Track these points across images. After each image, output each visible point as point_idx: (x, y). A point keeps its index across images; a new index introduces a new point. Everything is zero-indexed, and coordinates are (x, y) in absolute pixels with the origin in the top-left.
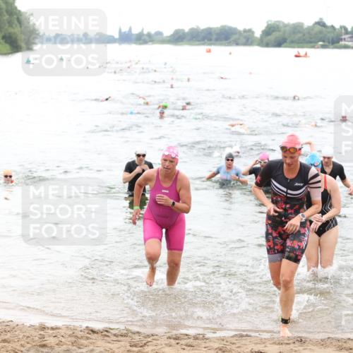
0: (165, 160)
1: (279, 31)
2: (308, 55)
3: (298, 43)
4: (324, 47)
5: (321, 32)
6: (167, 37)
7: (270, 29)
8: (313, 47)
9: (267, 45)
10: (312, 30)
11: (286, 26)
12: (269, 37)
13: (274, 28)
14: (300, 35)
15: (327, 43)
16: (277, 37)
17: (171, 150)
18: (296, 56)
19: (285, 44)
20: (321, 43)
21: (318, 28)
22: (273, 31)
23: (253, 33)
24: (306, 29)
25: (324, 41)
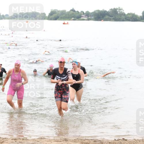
0: (16, 65)
1: (56, 14)
2: (68, 23)
3: (64, 18)
4: (74, 20)
5: (73, 14)
6: (10, 16)
7: (52, 13)
8: (70, 20)
9: (51, 19)
10: (70, 13)
11: (59, 11)
12: (52, 16)
13: (54, 12)
14: (64, 15)
15: (75, 18)
16: (55, 16)
17: (18, 62)
18: (64, 24)
19: (58, 19)
20: (73, 18)
21: (72, 12)
22: (53, 14)
23: (45, 14)
24: (67, 12)
25: (74, 17)
